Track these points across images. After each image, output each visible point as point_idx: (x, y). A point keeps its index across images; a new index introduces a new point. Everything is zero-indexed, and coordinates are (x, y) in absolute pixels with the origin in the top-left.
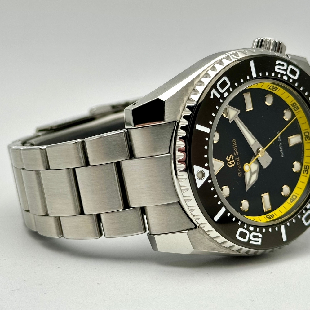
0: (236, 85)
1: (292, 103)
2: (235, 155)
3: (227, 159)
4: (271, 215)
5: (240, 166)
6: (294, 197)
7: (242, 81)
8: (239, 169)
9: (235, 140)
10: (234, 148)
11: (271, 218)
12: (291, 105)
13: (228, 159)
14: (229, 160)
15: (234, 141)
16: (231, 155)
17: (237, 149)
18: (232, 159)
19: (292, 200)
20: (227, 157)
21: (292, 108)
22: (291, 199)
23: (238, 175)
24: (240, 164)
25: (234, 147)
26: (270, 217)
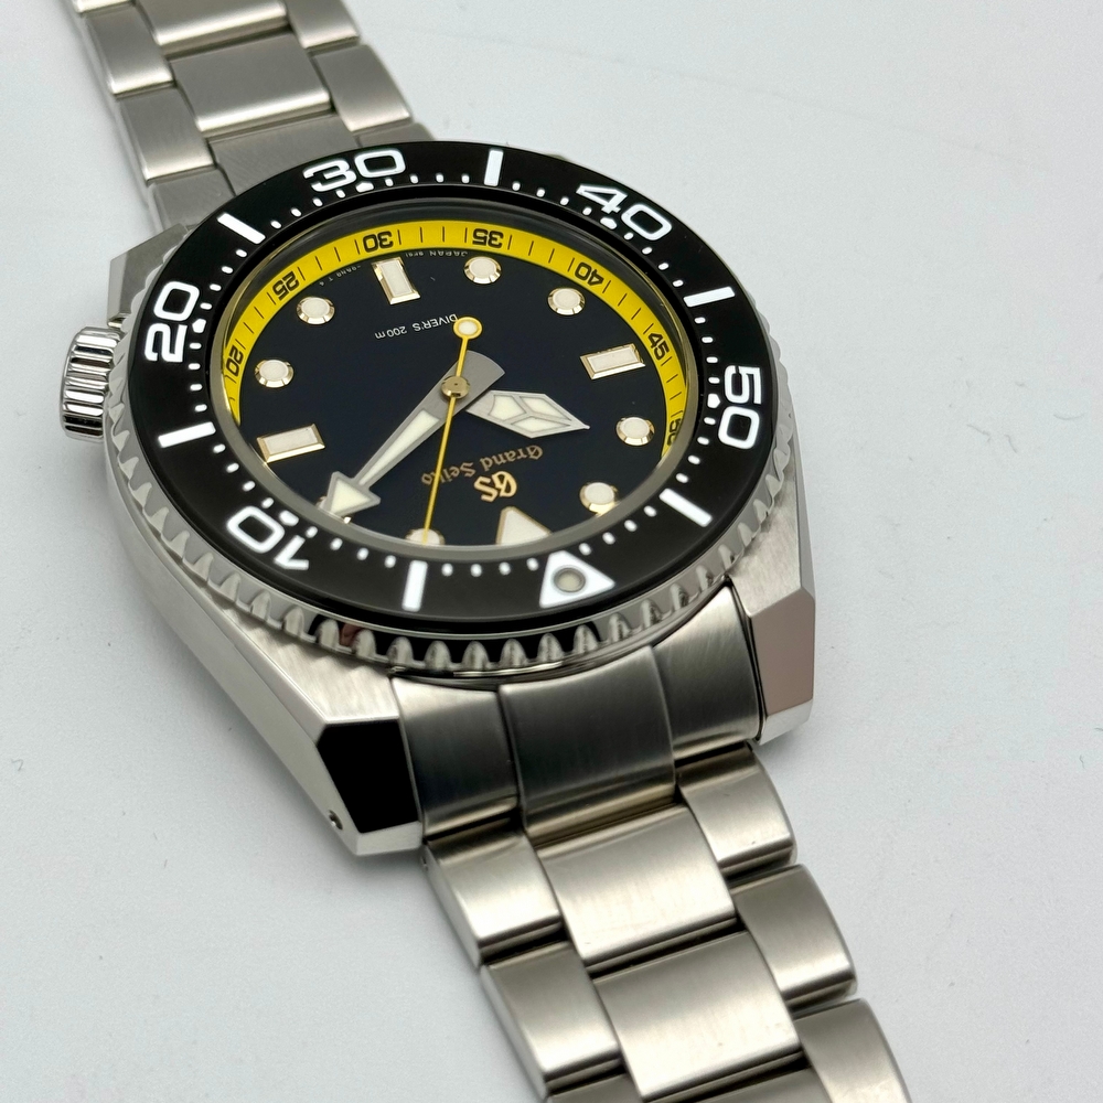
0: (249, 486)
1: (276, 297)
2: (473, 472)
3: (491, 499)
4: (654, 344)
5: (507, 454)
6: (584, 271)
7: (233, 468)
8: (519, 457)
9: (425, 475)
10: (452, 477)
11: (664, 343)
12: (281, 298)
13: (490, 495)
14: (495, 493)
15: (427, 479)
16: (477, 485)
17: (453, 468)
18: (487, 480)
19: (595, 279)
20: (484, 497)
21: (291, 294)
22: (590, 283)
23: (536, 458)
24: (500, 456)
25: (448, 476)
26: (660, 347)
